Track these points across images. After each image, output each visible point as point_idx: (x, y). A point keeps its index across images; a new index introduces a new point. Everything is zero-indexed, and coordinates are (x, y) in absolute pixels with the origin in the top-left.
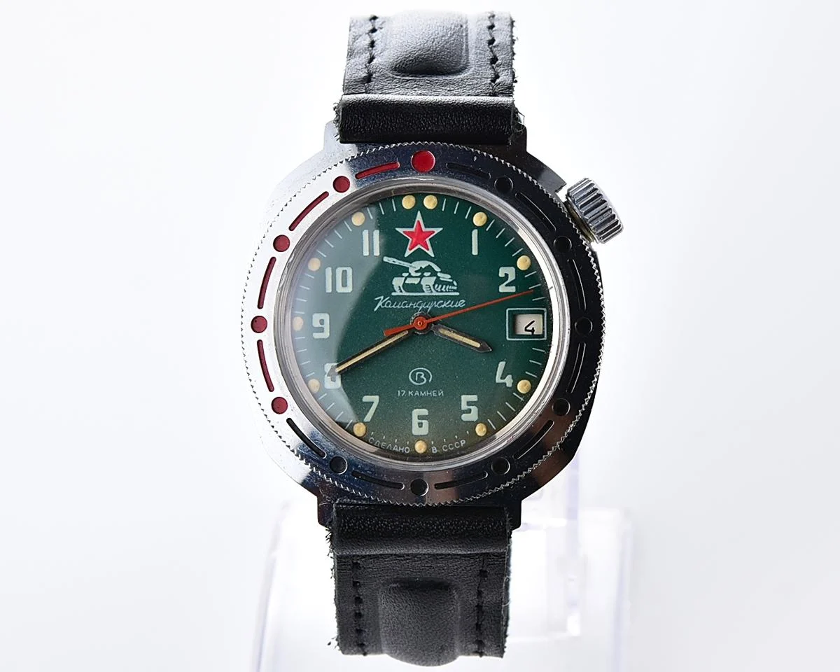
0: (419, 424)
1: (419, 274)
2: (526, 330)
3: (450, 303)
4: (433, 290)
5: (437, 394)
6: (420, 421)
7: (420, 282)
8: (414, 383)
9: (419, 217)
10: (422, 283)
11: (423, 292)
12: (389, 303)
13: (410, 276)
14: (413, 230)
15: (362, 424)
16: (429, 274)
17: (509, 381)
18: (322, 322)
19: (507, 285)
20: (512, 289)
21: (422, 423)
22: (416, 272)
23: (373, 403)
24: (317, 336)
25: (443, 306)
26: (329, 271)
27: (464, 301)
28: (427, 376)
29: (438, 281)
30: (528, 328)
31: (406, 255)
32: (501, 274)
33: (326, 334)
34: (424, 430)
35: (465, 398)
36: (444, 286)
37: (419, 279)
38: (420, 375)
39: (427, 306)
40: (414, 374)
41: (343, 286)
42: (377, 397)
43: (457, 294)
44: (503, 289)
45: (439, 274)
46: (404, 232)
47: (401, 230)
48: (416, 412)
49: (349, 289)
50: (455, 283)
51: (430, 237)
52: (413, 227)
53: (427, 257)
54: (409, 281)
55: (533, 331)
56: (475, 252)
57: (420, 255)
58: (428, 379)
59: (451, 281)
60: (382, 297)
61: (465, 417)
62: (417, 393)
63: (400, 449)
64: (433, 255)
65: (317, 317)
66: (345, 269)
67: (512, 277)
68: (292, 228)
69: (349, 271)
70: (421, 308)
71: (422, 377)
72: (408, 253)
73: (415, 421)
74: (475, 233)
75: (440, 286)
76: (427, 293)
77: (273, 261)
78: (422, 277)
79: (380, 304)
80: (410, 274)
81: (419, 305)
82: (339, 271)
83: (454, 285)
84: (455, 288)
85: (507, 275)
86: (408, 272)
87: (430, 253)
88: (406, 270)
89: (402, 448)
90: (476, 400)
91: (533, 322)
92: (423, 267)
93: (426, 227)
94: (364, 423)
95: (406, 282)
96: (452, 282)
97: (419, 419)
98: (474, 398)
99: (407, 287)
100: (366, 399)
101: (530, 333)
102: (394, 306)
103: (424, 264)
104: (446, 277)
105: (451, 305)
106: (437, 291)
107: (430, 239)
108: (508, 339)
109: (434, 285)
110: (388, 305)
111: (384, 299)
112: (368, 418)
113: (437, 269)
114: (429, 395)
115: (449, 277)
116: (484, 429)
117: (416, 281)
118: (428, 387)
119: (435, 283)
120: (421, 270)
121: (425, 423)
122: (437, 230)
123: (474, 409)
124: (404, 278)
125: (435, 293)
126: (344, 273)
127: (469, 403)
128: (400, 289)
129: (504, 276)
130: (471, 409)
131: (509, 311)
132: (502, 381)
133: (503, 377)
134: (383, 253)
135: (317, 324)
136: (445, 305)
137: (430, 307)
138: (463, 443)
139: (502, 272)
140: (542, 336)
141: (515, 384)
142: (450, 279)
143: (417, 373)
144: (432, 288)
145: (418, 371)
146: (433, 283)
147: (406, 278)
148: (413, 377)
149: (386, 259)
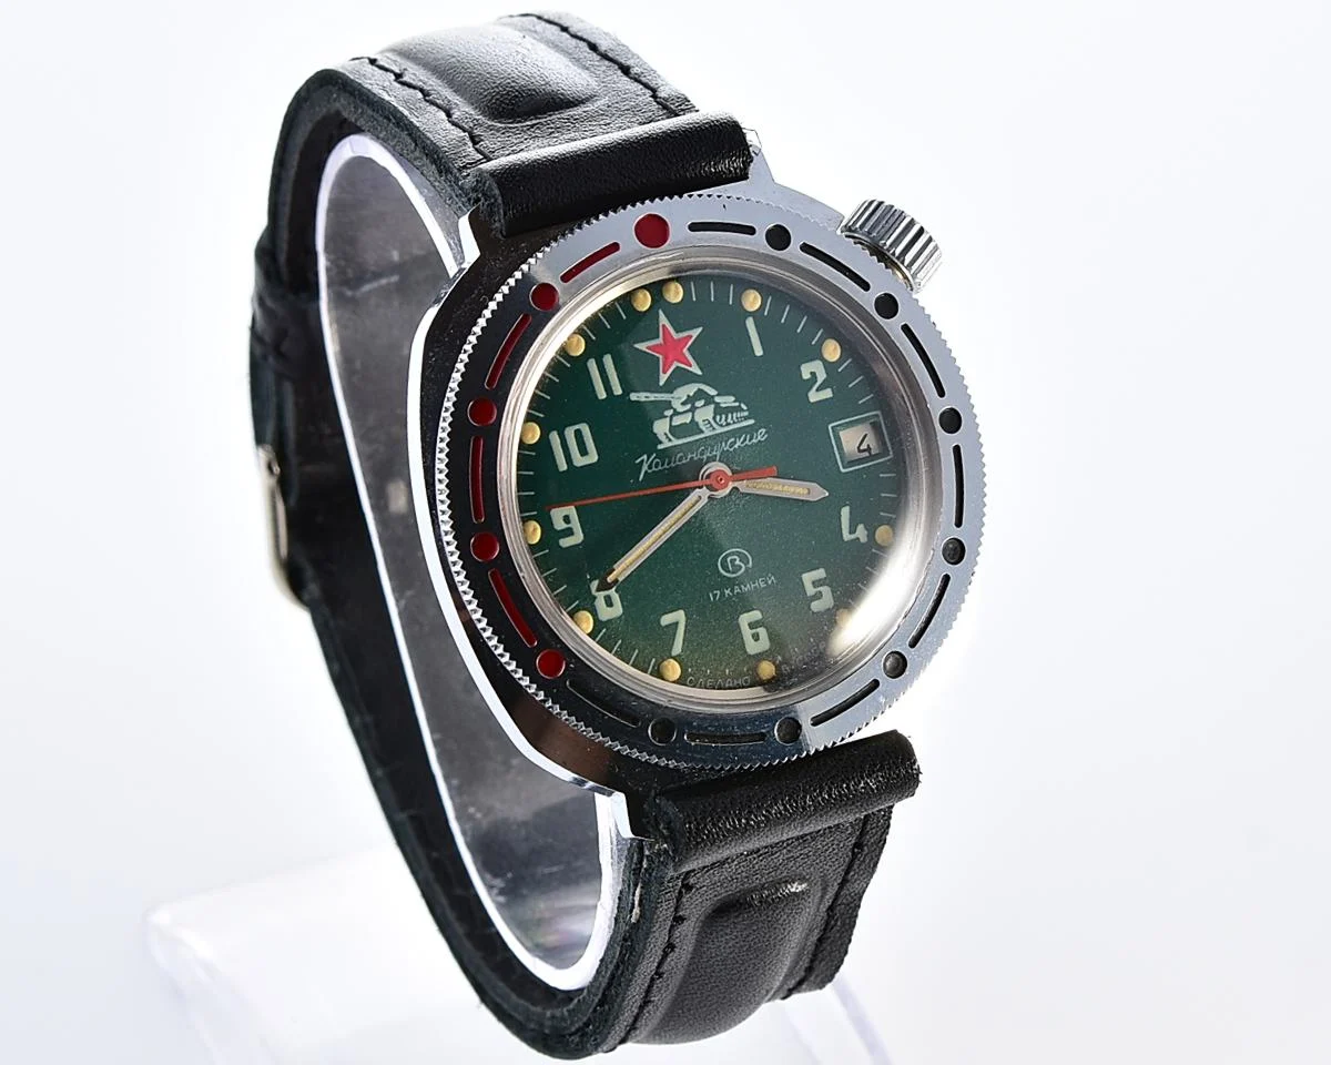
0: (753, 637)
1: (689, 406)
2: (860, 451)
3: (745, 440)
4: (715, 425)
5: (767, 583)
6: (754, 631)
7: (693, 417)
8: (728, 575)
9: (663, 320)
10: (696, 419)
11: (702, 432)
12: (657, 464)
13: (676, 413)
14: (660, 341)
15: (670, 660)
16: (702, 402)
17: (862, 534)
18: (567, 519)
19: (818, 390)
20: (827, 394)
21: (758, 634)
22: (683, 404)
23: (677, 623)
24: (566, 542)
25: (736, 446)
27: (764, 430)
28: (744, 559)
29: (719, 410)
30: (862, 448)
31: (661, 383)
32: (806, 376)
33: (578, 537)
34: (764, 644)
35: (808, 578)
36: (730, 416)
37: (690, 414)
38: (733, 561)
39: (715, 453)
40: (724, 562)
41: (582, 455)
42: (682, 612)
43: (751, 422)
44: (814, 396)
45: (717, 399)
46: (648, 348)
47: (643, 346)
48: (745, 619)
49: (593, 457)
50: (743, 406)
51: (688, 345)
52: (658, 337)
53: (693, 378)
54: (677, 421)
55: (869, 449)
56: (759, 352)
57: (681, 378)
58: (746, 563)
59: (737, 404)
60: (645, 457)
61: (816, 606)
62: (737, 590)
64: (700, 373)
65: (557, 515)
66: (577, 427)
67: (822, 376)
69: (585, 429)
70: (705, 457)
71: (737, 562)
72: (663, 378)
73: (747, 633)
74: (750, 324)
75: (724, 416)
76: (708, 433)
78: (693, 409)
79: (645, 468)
80: (675, 410)
81: (702, 454)
82: (570, 433)
83: (743, 410)
84: (746, 414)
85: (813, 374)
86: (672, 408)
87: (696, 370)
88: (668, 405)
89: (738, 679)
90: (824, 575)
91: (866, 436)
93: (677, 332)
94: (674, 658)
95: (673, 424)
96: (740, 406)
97: (751, 629)
98: (820, 573)
99: (675, 431)
100: (666, 620)
101: (867, 454)
102: (666, 466)
103: (691, 389)
104: (727, 401)
105: (747, 442)
106: (721, 426)
107: (689, 349)
108: (842, 470)
109: (714, 418)
110: (656, 466)
111: (648, 459)
112: (677, 648)
113: (712, 392)
114: (755, 587)
115: (733, 399)
117: (687, 419)
118: (750, 576)
119: (715, 414)
120: (690, 400)
121: (762, 631)
122: (696, 333)
123: (825, 590)
124: (668, 419)
125: (720, 430)
126: (578, 434)
127: (815, 584)
128: (667, 437)
129: (810, 376)
130: (820, 592)
131: (832, 428)
132: (853, 536)
133: (852, 531)
134: (627, 389)
135: (560, 525)
136: (738, 444)
137: (718, 454)
138: (823, 646)
139: (806, 371)
140: (886, 453)
141: (872, 536)
142: (735, 401)
143: (729, 559)
144: (712, 422)
145: (733, 553)
146: (712, 415)
147: (671, 417)
148: (725, 568)
149: (633, 396)
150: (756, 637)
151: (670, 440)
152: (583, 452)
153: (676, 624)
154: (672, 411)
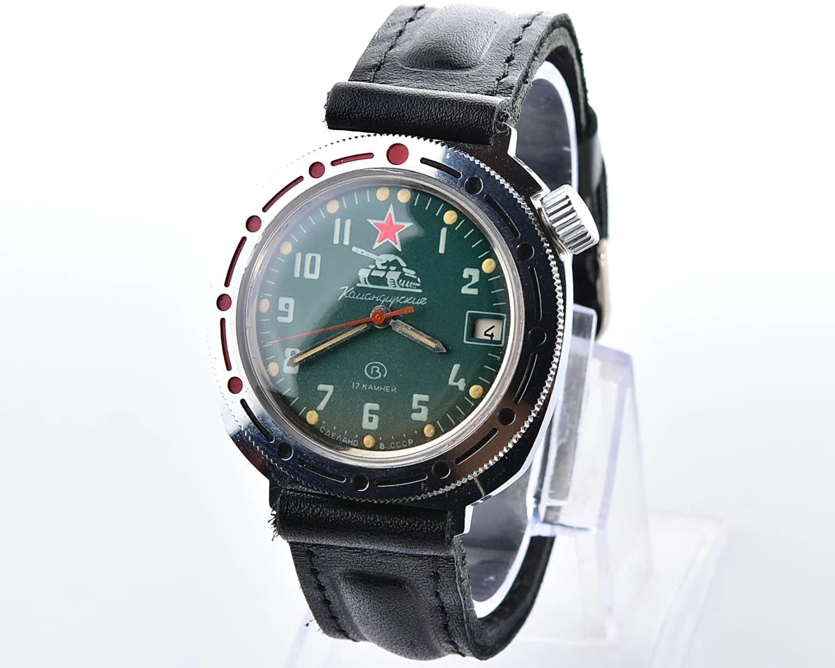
0: (369, 418)
1: (385, 267)
3: (412, 300)
4: (397, 285)
5: (390, 390)
6: (371, 415)
7: (385, 275)
8: (369, 376)
9: (391, 211)
10: (387, 277)
11: (388, 286)
13: (376, 269)
14: (384, 222)
15: (315, 412)
16: (395, 268)
17: (461, 384)
18: (287, 306)
19: (469, 287)
20: (475, 292)
21: (372, 418)
22: (383, 265)
24: (281, 319)
25: (405, 302)
26: (299, 256)
27: (425, 299)
28: (382, 371)
29: (403, 277)
30: (487, 333)
31: (375, 247)
32: (465, 276)
33: (289, 319)
34: (374, 425)
35: (417, 397)
36: (408, 282)
37: (385, 272)
38: (375, 369)
39: (390, 301)
41: (310, 272)
42: (332, 387)
43: (420, 291)
44: (465, 290)
45: (404, 270)
46: (375, 224)
47: (372, 222)
48: (368, 406)
49: (316, 276)
50: (419, 280)
51: (400, 231)
52: (384, 220)
53: (394, 251)
54: (375, 273)
55: (492, 336)
56: (442, 250)
57: (387, 249)
58: (383, 374)
59: (415, 277)
60: (347, 287)
61: (415, 416)
62: (371, 387)
63: (349, 441)
64: (400, 250)
65: (283, 301)
66: (314, 255)
67: (475, 279)
68: (265, 209)
69: (318, 257)
70: (383, 301)
71: (378, 371)
72: (377, 245)
73: (366, 415)
74: (444, 231)
75: (404, 281)
76: (390, 288)
77: (243, 240)
78: (387, 270)
79: (344, 294)
80: (376, 266)
81: (382, 299)
82: (309, 257)
83: (418, 282)
84: (419, 285)
85: (470, 276)
86: (375, 264)
87: (398, 247)
88: (373, 262)
89: (351, 440)
90: (428, 400)
91: (494, 327)
92: (390, 261)
93: (396, 220)
94: (317, 411)
95: (372, 274)
96: (416, 279)
97: (370, 413)
98: (425, 398)
101: (489, 338)
102: (357, 297)
104: (410, 273)
105: (412, 302)
106: (401, 286)
107: (399, 233)
108: (465, 342)
109: (398, 280)
110: (352, 295)
111: (348, 289)
112: (321, 407)
113: (403, 264)
114: (382, 390)
115: (414, 273)
116: (432, 431)
118: (382, 382)
119: (400, 277)
120: (388, 264)
121: (375, 417)
122: (407, 225)
123: (425, 409)
124: (370, 270)
125: (398, 288)
126: (313, 259)
127: (420, 403)
128: (365, 281)
129: (468, 277)
130: (421, 409)
131: (469, 314)
132: (455, 384)
133: (456, 380)
134: (352, 243)
135: (281, 308)
136: (407, 301)
137: (392, 302)
138: (410, 442)
139: (466, 273)
140: (500, 342)
141: (468, 388)
142: (415, 275)
143: (373, 367)
144: (396, 282)
145: (374, 365)
146: (398, 278)
147: (372, 270)
148: (369, 371)
149: (354, 249)
150: (371, 419)
151: (366, 283)
152: (312, 271)
153: (326, 392)
154: (374, 266)
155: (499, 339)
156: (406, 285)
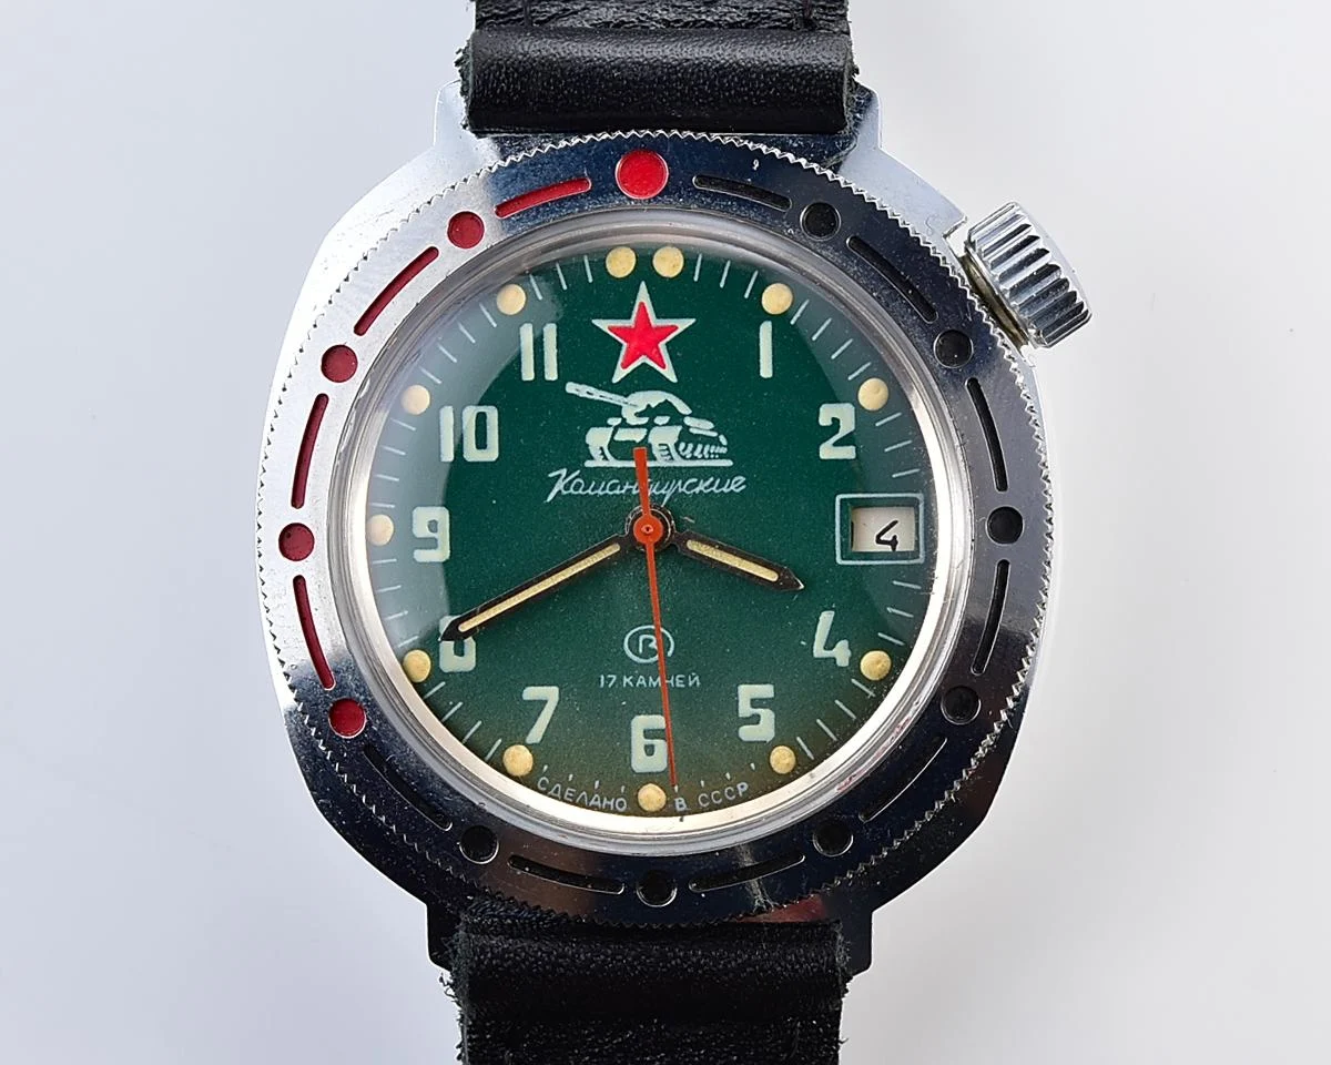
0: (646, 747)
1: (645, 420)
2: (879, 541)
3: (712, 485)
4: (674, 454)
5: (686, 683)
6: (649, 742)
7: (647, 437)
8: (636, 658)
9: (643, 296)
10: (650, 440)
11: (655, 459)
12: (578, 485)
13: (624, 424)
14: (630, 323)
15: (523, 747)
16: (667, 419)
17: (842, 653)
18: (433, 525)
19: (835, 444)
20: (848, 453)
21: (653, 746)
22: (639, 415)
23: (546, 702)
24: (423, 556)
25: (697, 490)
26: (447, 415)
27: (742, 479)
28: (663, 643)
29: (686, 436)
30: (882, 538)
31: (615, 380)
32: (824, 420)
33: (443, 554)
34: (659, 762)
35: (746, 692)
36: (700, 447)
37: (645, 430)
38: (647, 641)
39: (663, 491)
40: (635, 638)
41: (478, 447)
42: (555, 690)
43: (729, 463)
44: (827, 451)
45: (688, 421)
46: (610, 329)
47: (603, 325)
48: (640, 723)
49: (491, 454)
50: (723, 440)
51: (668, 339)
52: (629, 317)
53: (660, 383)
54: (622, 436)
55: (893, 543)
56: (766, 371)
57: (645, 380)
58: (665, 650)
59: (714, 434)
60: (564, 472)
61: (747, 733)
62: (641, 681)
63: (605, 801)
64: (673, 379)
65: (422, 516)
66: (482, 409)
67: (847, 426)
68: (360, 328)
69: (492, 414)
71: (653, 645)
72: (620, 374)
73: (638, 741)
74: (766, 330)
75: (691, 446)
76: (661, 462)
77: (321, 402)
78: (650, 426)
79: (559, 486)
80: (624, 420)
81: (645, 488)
82: (470, 414)
83: (721, 445)
84: (724, 450)
85: (836, 421)
86: (620, 416)
87: (669, 373)
88: (616, 411)
89: (609, 799)
90: (771, 695)
91: (895, 523)
92: (653, 405)
93: (658, 317)
94: (527, 746)
95: (616, 438)
96: (717, 437)
97: (646, 737)
98: (766, 691)
99: (618, 449)
100: (531, 693)
101: (888, 548)
102: (589, 491)
103: (655, 398)
104: (703, 427)
105: (714, 489)
106: (684, 458)
107: (667, 344)
108: (839, 561)
109: (677, 445)
110: (576, 488)
111: (567, 475)
112: (536, 735)
113: (683, 408)
114: (668, 685)
115: (711, 425)
116: (790, 760)
117: (638, 436)
118: (665, 667)
119: (681, 438)
120: (650, 412)
121: (660, 745)
122: (683, 324)
123: (767, 716)
124: (612, 429)
125: (679, 463)
126: (481, 420)
127: (755, 703)
128: (603, 453)
129: (829, 423)
130: (759, 716)
131: (842, 500)
132: (828, 654)
133: (829, 646)
134: (565, 375)
135: (421, 530)
138: (742, 787)
139: (826, 415)
140: (915, 555)
141: (855, 660)
142: (712, 430)
143: (642, 638)
144: (673, 450)
145: (645, 632)
146: (676, 440)
147: (616, 428)
148: (633, 646)
149: (571, 388)
150: (650, 750)
151: (605, 458)
152: (481, 443)
153: (543, 703)
154: (619, 421)
155: (912, 549)
156: (696, 454)
